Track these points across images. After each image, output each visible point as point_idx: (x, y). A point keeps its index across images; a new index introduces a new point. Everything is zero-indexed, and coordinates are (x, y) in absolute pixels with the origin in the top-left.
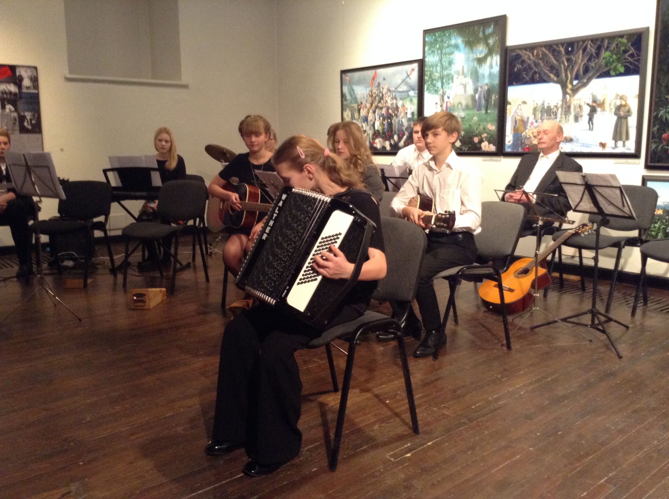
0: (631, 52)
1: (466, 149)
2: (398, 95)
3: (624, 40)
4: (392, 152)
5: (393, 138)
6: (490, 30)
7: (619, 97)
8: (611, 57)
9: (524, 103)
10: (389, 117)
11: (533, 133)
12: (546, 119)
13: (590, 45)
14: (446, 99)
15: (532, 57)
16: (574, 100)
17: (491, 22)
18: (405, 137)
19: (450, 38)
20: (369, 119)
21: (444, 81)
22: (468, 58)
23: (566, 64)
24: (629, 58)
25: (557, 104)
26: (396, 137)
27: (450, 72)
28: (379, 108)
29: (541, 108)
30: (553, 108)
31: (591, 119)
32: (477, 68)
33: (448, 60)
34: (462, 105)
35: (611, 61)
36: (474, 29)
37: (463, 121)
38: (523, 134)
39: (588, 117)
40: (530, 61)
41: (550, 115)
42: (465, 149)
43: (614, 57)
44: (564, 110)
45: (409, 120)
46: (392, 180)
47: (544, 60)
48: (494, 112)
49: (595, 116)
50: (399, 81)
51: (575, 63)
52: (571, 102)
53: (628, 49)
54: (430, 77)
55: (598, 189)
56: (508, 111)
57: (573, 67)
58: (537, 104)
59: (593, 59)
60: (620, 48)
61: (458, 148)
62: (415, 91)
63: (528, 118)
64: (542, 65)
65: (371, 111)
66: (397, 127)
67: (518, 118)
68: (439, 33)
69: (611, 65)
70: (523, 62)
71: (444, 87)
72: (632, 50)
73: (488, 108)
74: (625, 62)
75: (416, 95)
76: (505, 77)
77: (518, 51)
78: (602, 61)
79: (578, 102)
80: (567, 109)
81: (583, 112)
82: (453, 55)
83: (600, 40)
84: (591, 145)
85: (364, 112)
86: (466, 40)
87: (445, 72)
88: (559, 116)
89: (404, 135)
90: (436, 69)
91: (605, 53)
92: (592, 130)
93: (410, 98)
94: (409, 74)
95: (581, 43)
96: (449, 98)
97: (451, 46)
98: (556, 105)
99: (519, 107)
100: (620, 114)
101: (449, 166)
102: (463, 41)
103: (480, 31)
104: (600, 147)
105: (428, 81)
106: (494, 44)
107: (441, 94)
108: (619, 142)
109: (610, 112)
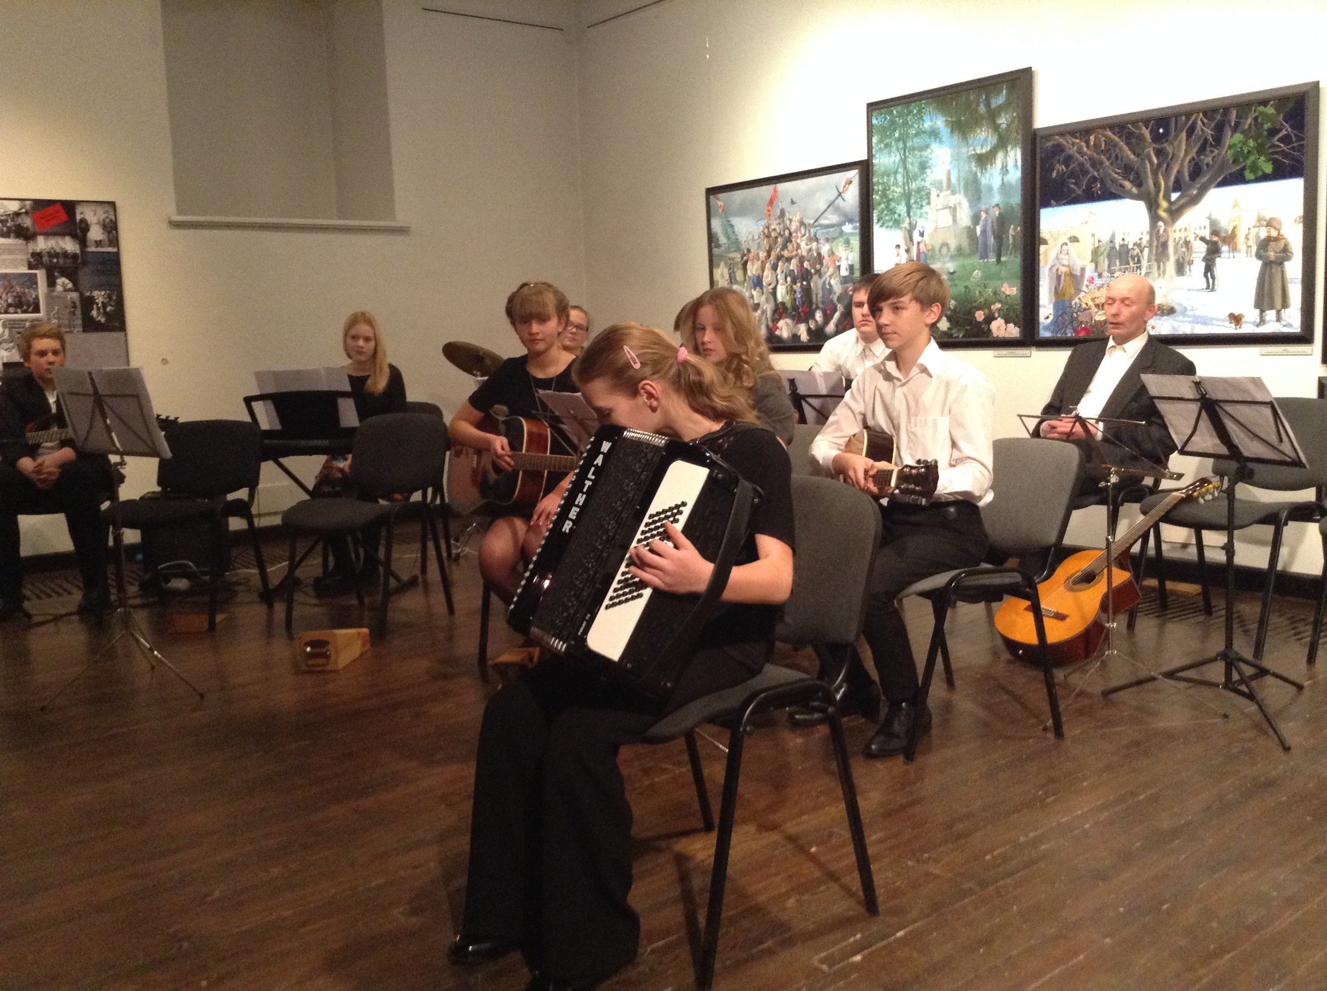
0: (1284, 132)
1: (961, 336)
2: (820, 233)
3: (1270, 110)
4: (811, 344)
5: (813, 317)
6: (999, 100)
7: (1265, 223)
8: (1245, 143)
9: (1074, 239)
10: (805, 275)
11: (1093, 299)
12: (1120, 270)
13: (1201, 120)
14: (916, 237)
15: (1085, 149)
16: (1175, 231)
17: (1002, 82)
18: (837, 315)
19: (921, 118)
20: (765, 282)
21: (912, 201)
22: (958, 154)
23: (1155, 161)
24: (1282, 145)
25: (1141, 239)
26: (819, 316)
27: (923, 183)
28: (784, 259)
29: (1108, 248)
30: (1133, 249)
31: (1209, 269)
32: (976, 174)
33: (919, 160)
34: (949, 249)
35: (1246, 151)
36: (968, 98)
37: (951, 280)
38: (1074, 302)
39: (1204, 264)
40: (1082, 157)
41: (1129, 264)
42: (959, 335)
43: (1251, 143)
44: (1154, 251)
45: (845, 280)
46: (811, 401)
47: (1111, 154)
48: (1013, 261)
49: (1218, 261)
50: (822, 206)
51: (1171, 159)
52: (1168, 236)
53: (1278, 127)
54: (884, 195)
55: (1229, 408)
56: (1041, 257)
57: (1168, 165)
58: (1099, 241)
59: (1208, 149)
60: (1262, 124)
61: (944, 333)
62: (854, 224)
63: (1083, 270)
64: (1107, 163)
65: (768, 265)
66: (820, 295)
67: (1064, 269)
68: (899, 108)
69: (1246, 157)
70: (1068, 160)
71: (911, 214)
72: (1287, 130)
73: (1003, 252)
74: (1276, 153)
75: (857, 231)
76: (1033, 189)
77: (1057, 137)
78: (1227, 151)
79: (1183, 235)
80: (1160, 249)
81: (1194, 255)
82: (929, 151)
83: (1221, 111)
84: (1212, 319)
85: (755, 267)
86: (953, 119)
87: (914, 184)
88: (1144, 263)
89: (835, 310)
90: (895, 178)
91: (1232, 136)
92: (1213, 290)
93: (845, 238)
94: (841, 191)
95: (1184, 118)
96: (922, 234)
97: (924, 132)
98: (1139, 242)
99: (1065, 247)
100: (1268, 257)
101: (924, 370)
102: (947, 121)
103: (981, 100)
104: (1231, 323)
105: (879, 204)
106: (1008, 128)
107: (905, 228)
108: (1267, 312)
109: (1247, 253)
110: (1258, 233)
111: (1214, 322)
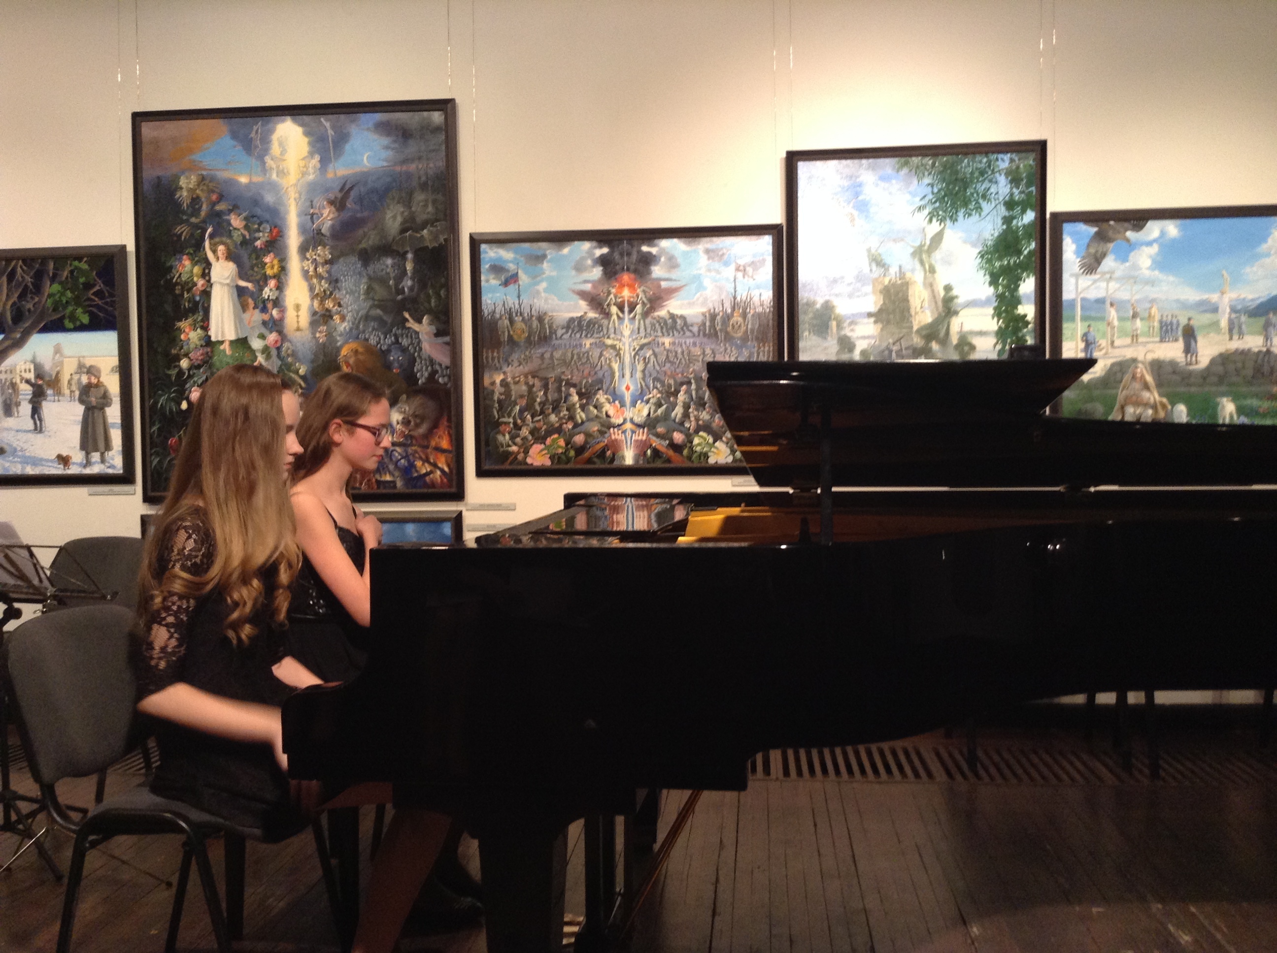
0: (97, 288)
3: (84, 266)
7: (85, 370)
8: (63, 294)
13: (21, 267)
24: (96, 299)
31: (36, 411)
35: (64, 301)
39: (30, 406)
43: (69, 294)
49: (44, 404)
53: (92, 282)
59: (29, 296)
60: (78, 278)
69: (65, 308)
72: (100, 285)
74: (91, 306)
78: (46, 300)
79: (9, 376)
81: (20, 397)
83: (40, 261)
84: (42, 460)
91: (50, 286)
92: (41, 431)
95: (4, 263)
100: (91, 402)
108: (93, 454)
109: (71, 397)
110: (79, 379)
111: (44, 463)
